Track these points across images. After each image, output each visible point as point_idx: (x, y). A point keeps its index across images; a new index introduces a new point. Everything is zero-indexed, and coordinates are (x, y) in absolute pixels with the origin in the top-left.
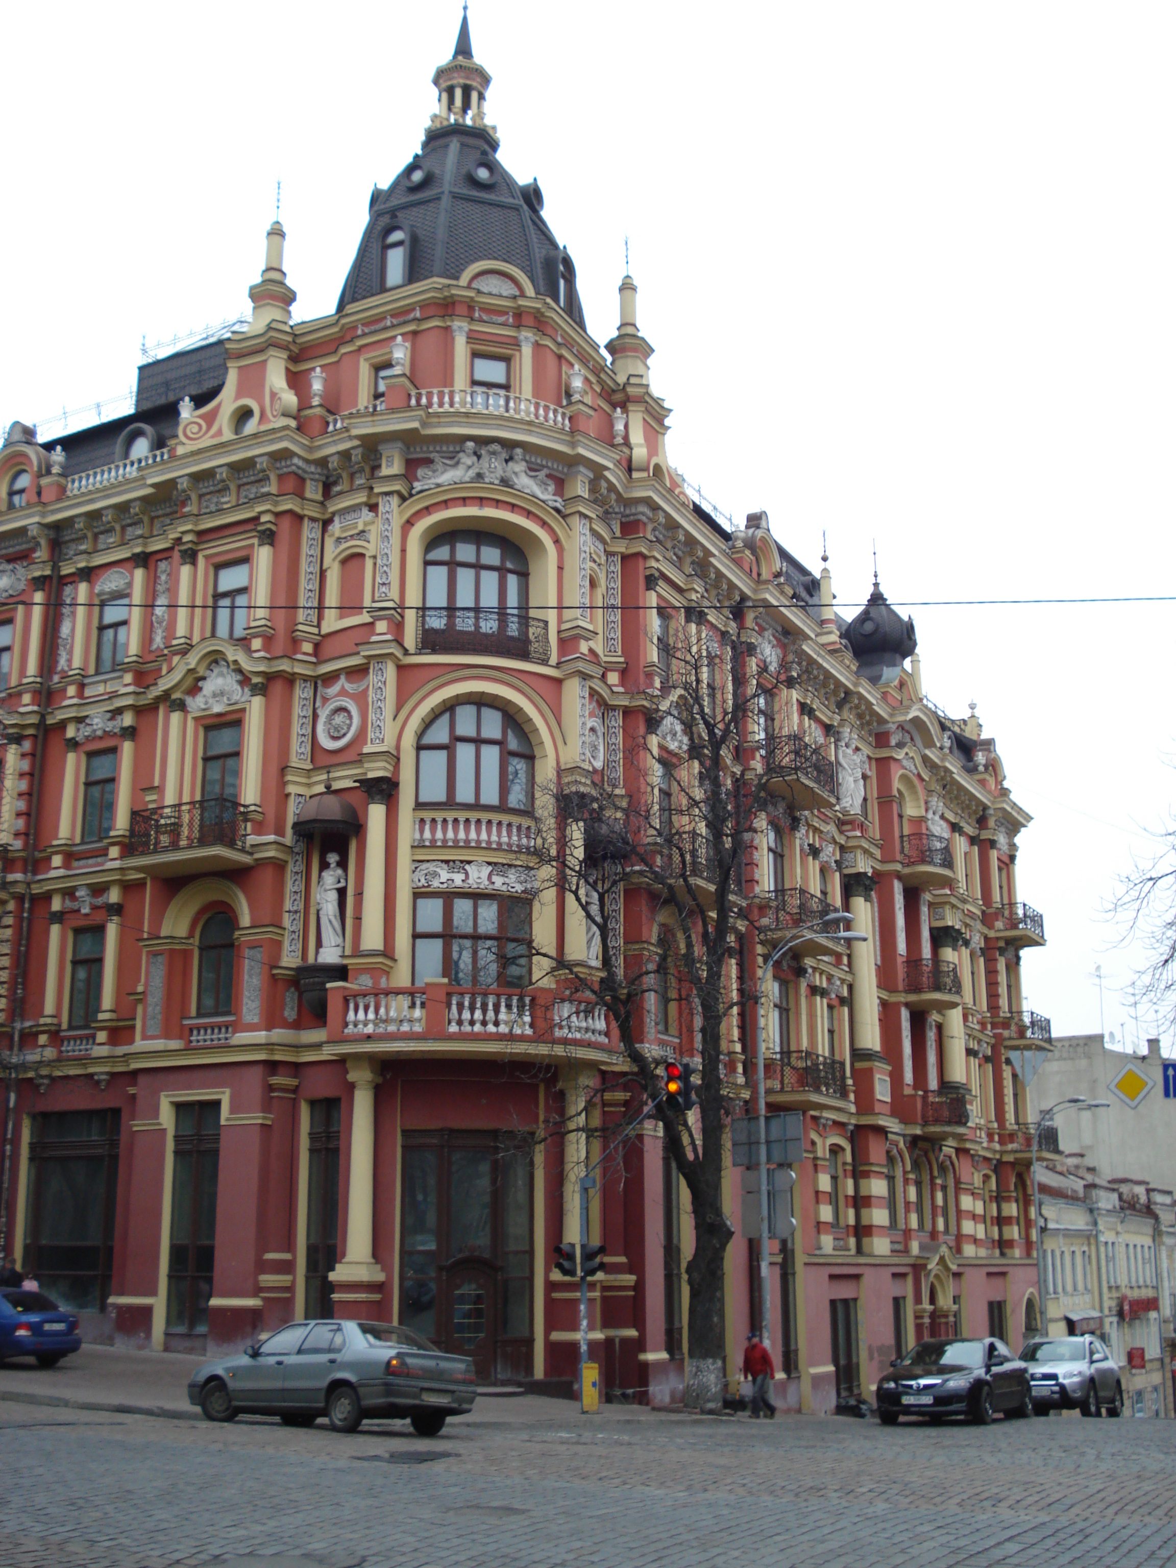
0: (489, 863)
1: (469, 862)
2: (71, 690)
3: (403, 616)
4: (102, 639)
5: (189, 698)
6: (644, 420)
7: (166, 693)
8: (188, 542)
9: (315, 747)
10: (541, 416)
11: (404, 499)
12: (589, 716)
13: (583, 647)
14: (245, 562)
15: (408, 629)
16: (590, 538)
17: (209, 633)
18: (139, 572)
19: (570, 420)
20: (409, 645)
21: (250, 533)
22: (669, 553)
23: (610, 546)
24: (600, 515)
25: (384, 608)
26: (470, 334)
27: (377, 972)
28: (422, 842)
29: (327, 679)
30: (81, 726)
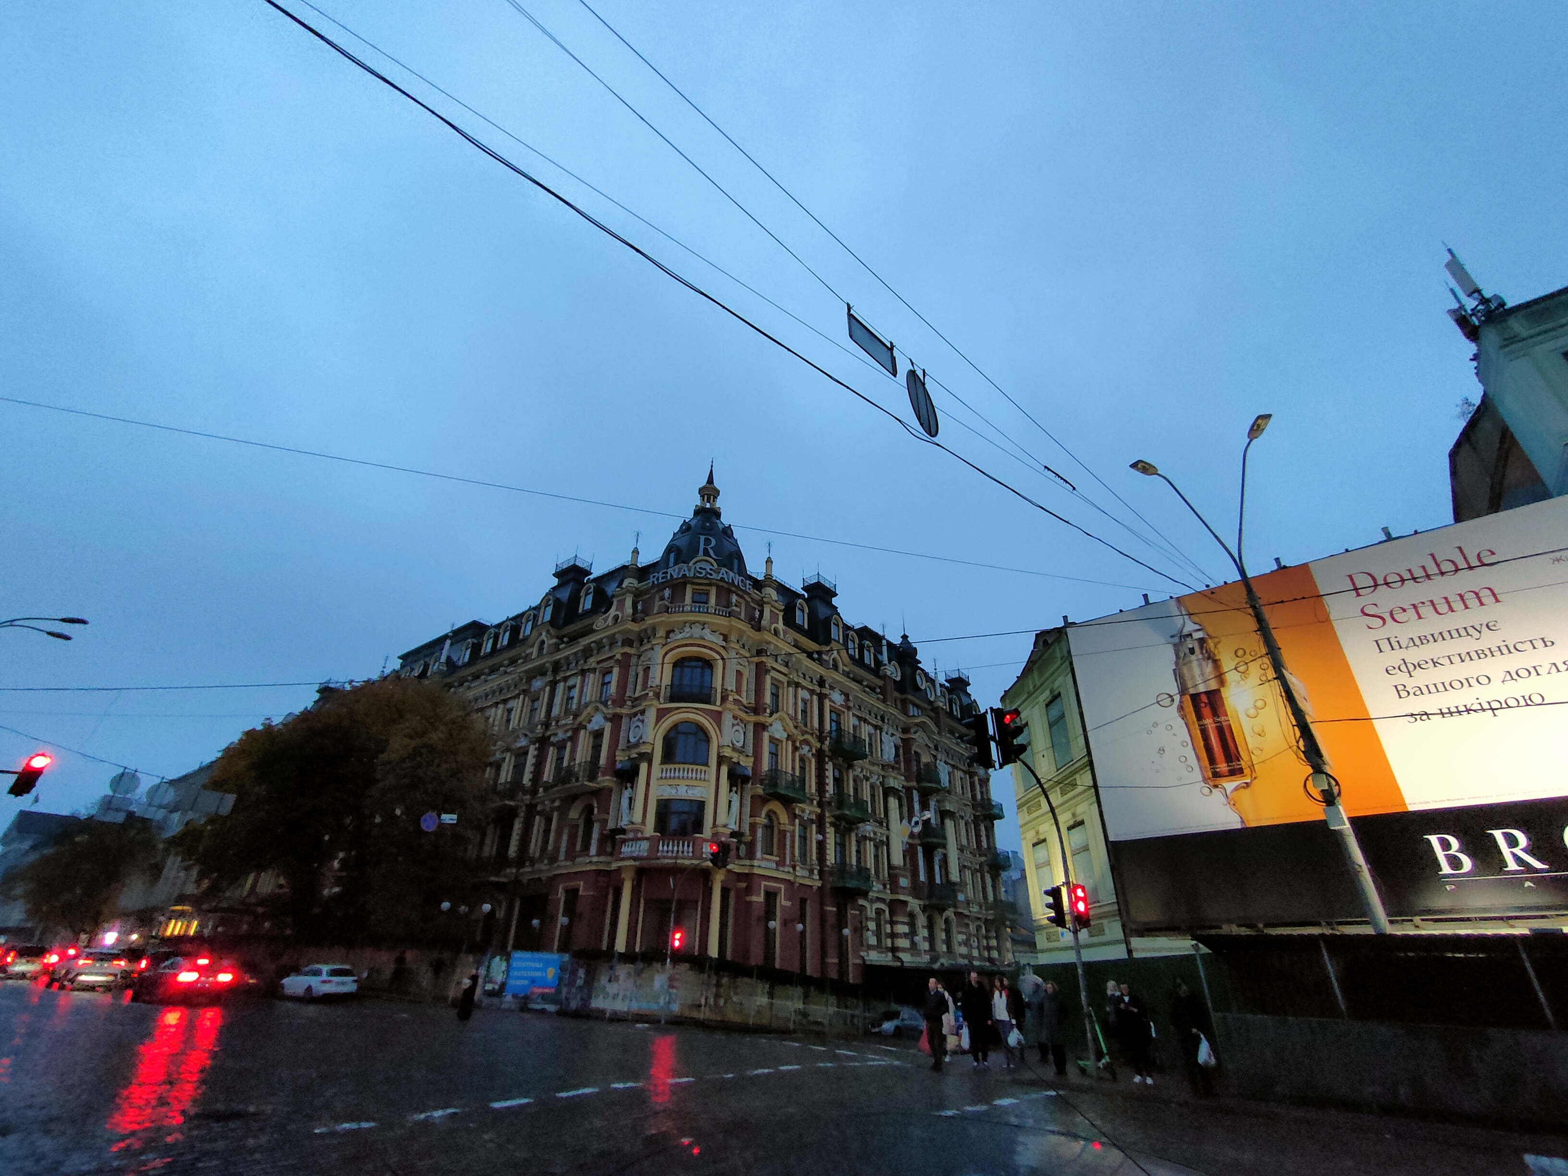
0: (686, 786)
1: (678, 785)
3: (660, 690)
4: (567, 703)
5: (588, 725)
6: (771, 611)
7: (580, 724)
8: (594, 665)
9: (629, 741)
10: (717, 612)
11: (664, 645)
12: (733, 725)
13: (731, 698)
14: (611, 672)
15: (662, 694)
16: (737, 656)
17: (598, 699)
18: (579, 677)
19: (729, 613)
20: (662, 700)
21: (613, 661)
22: (779, 660)
23: (750, 659)
24: (744, 648)
25: (651, 687)
26: (693, 583)
27: (637, 831)
28: (661, 778)
29: (635, 715)
30: (555, 737)
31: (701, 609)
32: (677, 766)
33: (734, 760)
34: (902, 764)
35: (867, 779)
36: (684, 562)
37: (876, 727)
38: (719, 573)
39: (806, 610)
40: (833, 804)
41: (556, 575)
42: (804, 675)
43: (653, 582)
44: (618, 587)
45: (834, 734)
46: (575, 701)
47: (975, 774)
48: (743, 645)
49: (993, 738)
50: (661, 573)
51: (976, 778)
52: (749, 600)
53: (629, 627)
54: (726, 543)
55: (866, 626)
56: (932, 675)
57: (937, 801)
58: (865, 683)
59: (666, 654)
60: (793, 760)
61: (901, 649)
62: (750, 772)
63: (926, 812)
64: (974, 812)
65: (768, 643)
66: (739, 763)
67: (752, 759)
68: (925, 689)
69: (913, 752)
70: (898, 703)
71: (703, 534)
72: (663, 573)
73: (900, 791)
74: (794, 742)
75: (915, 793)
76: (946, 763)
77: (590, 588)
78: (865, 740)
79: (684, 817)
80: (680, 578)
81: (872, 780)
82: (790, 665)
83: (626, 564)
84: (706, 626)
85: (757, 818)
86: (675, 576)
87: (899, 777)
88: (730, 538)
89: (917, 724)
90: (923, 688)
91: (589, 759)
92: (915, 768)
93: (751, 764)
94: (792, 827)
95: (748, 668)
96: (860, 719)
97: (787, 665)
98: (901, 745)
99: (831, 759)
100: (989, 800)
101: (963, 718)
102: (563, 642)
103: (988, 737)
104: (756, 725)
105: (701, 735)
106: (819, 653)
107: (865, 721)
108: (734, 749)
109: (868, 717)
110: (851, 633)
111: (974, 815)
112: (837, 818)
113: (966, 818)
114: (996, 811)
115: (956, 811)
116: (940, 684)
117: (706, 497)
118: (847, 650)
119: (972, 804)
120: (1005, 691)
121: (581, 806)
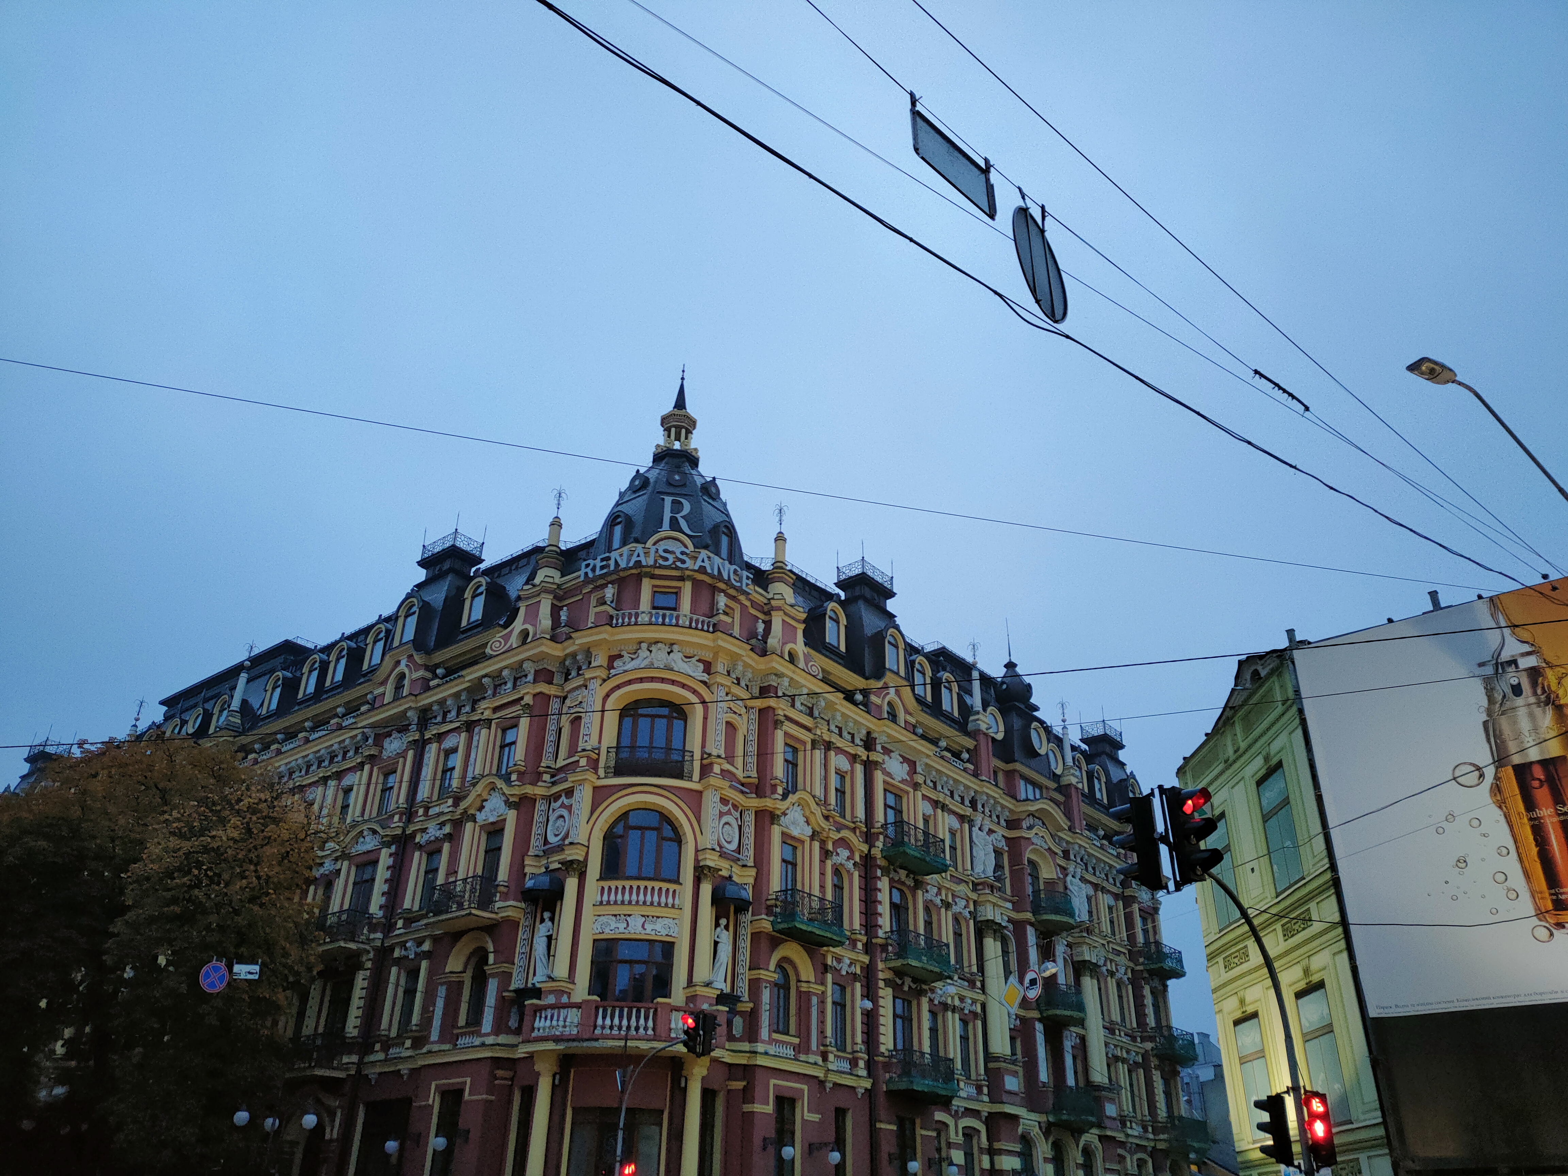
0: (643, 916)
1: (629, 915)
2: (421, 812)
3: (598, 754)
4: (443, 779)
5: (478, 813)
6: (783, 621)
7: (465, 811)
8: (487, 714)
9: (546, 842)
10: (694, 625)
11: (604, 681)
12: (721, 814)
13: (717, 769)
14: (516, 726)
15: (602, 763)
16: (729, 698)
17: (494, 771)
18: (463, 735)
19: (714, 625)
20: (601, 772)
21: (518, 707)
22: (798, 704)
23: (751, 703)
24: (738, 684)
25: (584, 750)
26: (653, 577)
27: (560, 992)
28: (601, 903)
29: (556, 797)
30: (424, 834)
31: (667, 620)
32: (627, 884)
33: (724, 873)
34: (1008, 881)
35: (948, 906)
36: (637, 541)
37: (962, 818)
38: (697, 558)
39: (843, 621)
40: (890, 948)
41: (422, 563)
42: (840, 729)
43: (586, 574)
44: (527, 583)
45: (891, 830)
46: (456, 773)
47: (1134, 899)
48: (738, 679)
49: (1164, 839)
50: (599, 558)
51: (1136, 907)
52: (748, 604)
53: (543, 649)
54: (706, 507)
55: (944, 648)
56: (1058, 730)
57: (1069, 945)
58: (943, 744)
59: (608, 695)
60: (822, 874)
61: (1004, 686)
62: (748, 894)
63: (1050, 965)
64: (1131, 965)
65: (779, 675)
66: (730, 877)
67: (753, 872)
68: (1047, 754)
69: (1026, 863)
70: (1001, 777)
71: (668, 494)
72: (602, 560)
73: (1005, 927)
74: (823, 843)
75: (1030, 932)
76: (1082, 879)
77: (481, 585)
78: (943, 841)
79: (639, 969)
80: (631, 568)
81: (956, 909)
82: (816, 713)
83: (541, 544)
84: (675, 648)
85: (762, 972)
86: (623, 565)
87: (1001, 903)
88: (714, 499)
89: (1031, 814)
90: (1042, 752)
91: (479, 872)
92: (1029, 890)
93: (751, 881)
94: (822, 988)
95: (745, 717)
96: (936, 804)
97: (811, 714)
98: (1006, 849)
99: (886, 871)
100: (1158, 944)
101: (1111, 804)
102: (436, 676)
103: (1156, 836)
104: (759, 814)
105: (667, 831)
106: (865, 692)
107: (944, 807)
108: (723, 855)
109: (948, 801)
110: (919, 659)
111: (1133, 970)
112: (899, 973)
113: (1118, 975)
114: (1169, 964)
115: (1101, 963)
116: (1071, 745)
117: (673, 430)
118: (912, 687)
119: (1129, 951)
120: (1185, 758)
121: (467, 951)
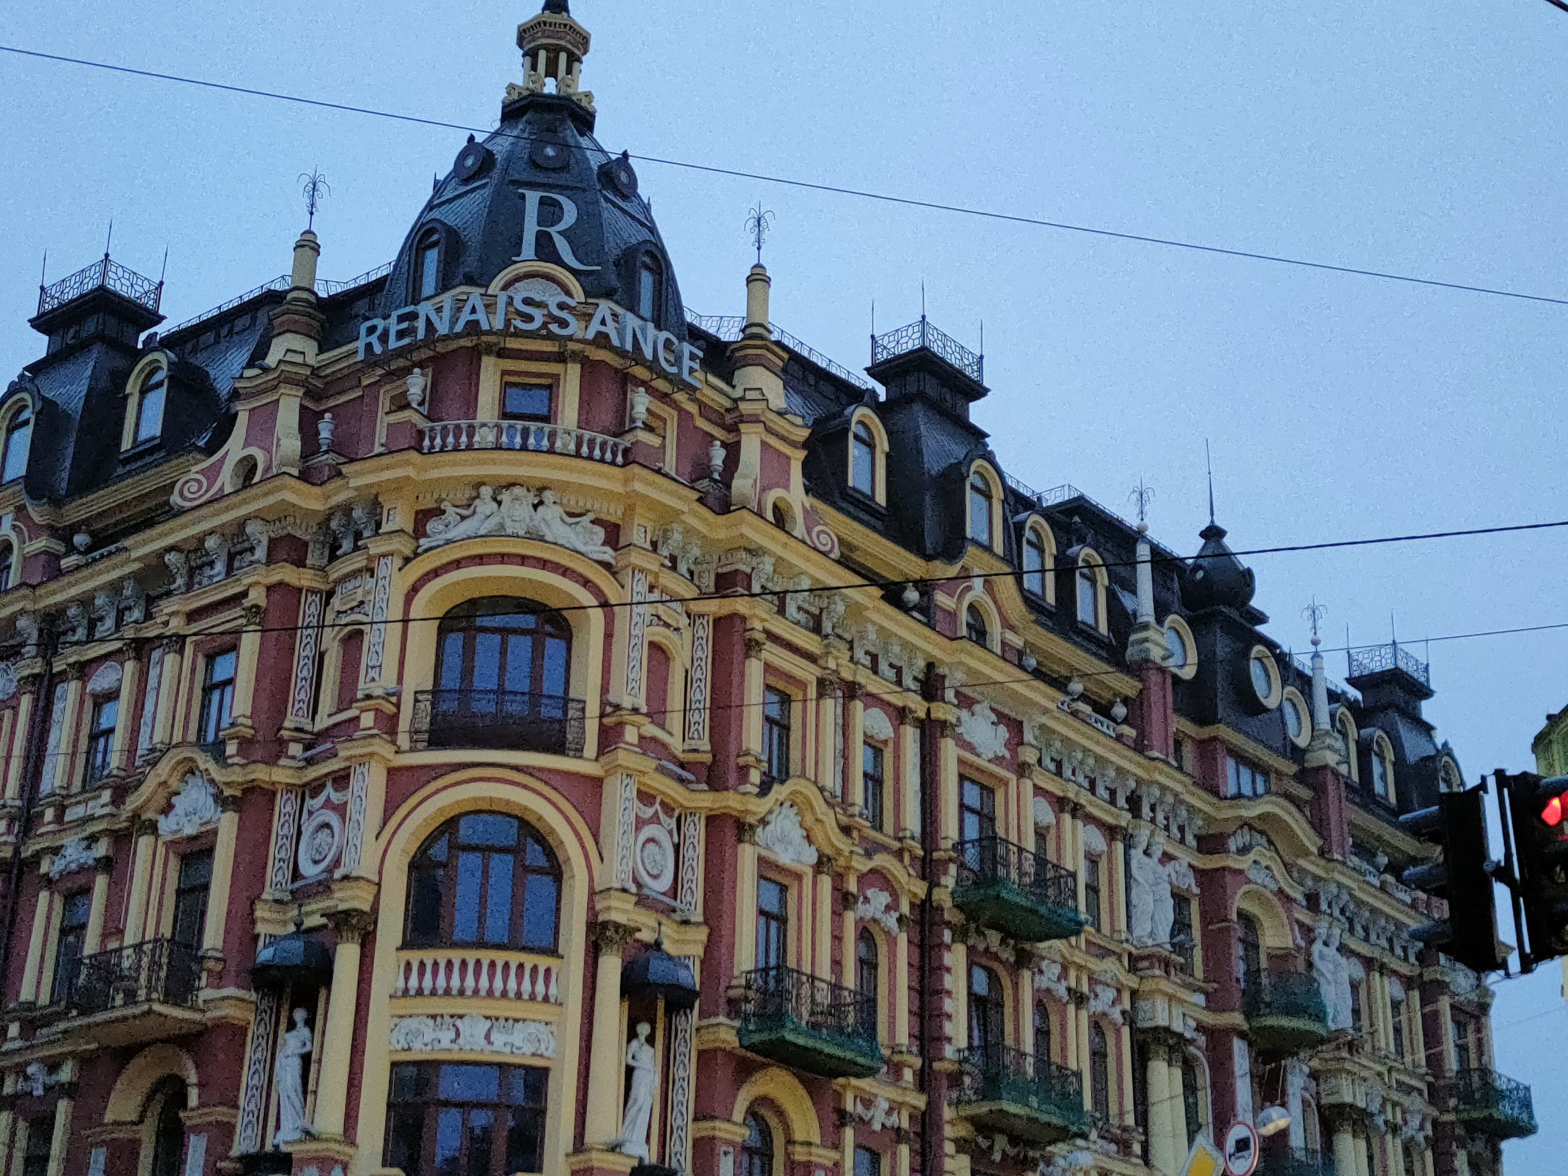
0: (487, 1018)
1: (461, 1017)
2: (49, 815)
3: (398, 706)
4: (90, 752)
5: (161, 819)
6: (764, 443)
7: (135, 816)
8: (176, 625)
9: (296, 874)
10: (585, 450)
11: (407, 560)
12: (640, 823)
13: (631, 735)
14: (234, 648)
15: (404, 724)
16: (655, 596)
17: (192, 737)
18: (130, 666)
19: (626, 451)
20: (403, 740)
21: (238, 612)
22: (791, 608)
23: (695, 607)
24: (674, 568)
25: (369, 697)
26: (502, 353)
27: (327, 1161)
28: (406, 992)
29: (315, 788)
30: (56, 858)
31: (531, 441)
32: (456, 956)
33: (646, 936)
34: (1198, 955)
35: (1080, 1000)
36: (470, 280)
37: (1111, 832)
38: (591, 316)
39: (883, 444)
40: (967, 1080)
41: (41, 323)
42: (874, 658)
43: (369, 346)
44: (250, 364)
45: (971, 854)
46: (118, 741)
47: (1441, 987)
48: (673, 559)
49: (1503, 873)
50: (395, 315)
51: (1444, 1004)
52: (693, 408)
53: (288, 496)
54: (608, 213)
55: (1081, 498)
56: (1302, 661)
57: (1314, 1075)
58: (1077, 687)
59: (415, 589)
60: (837, 938)
61: (1200, 575)
62: (693, 976)
63: (1275, 1112)
64: (1436, 1113)
65: (754, 552)
66: (658, 945)
67: (702, 934)
68: (1280, 708)
69: (1234, 917)
70: (1188, 750)
71: (532, 185)
72: (401, 319)
73: (1192, 1041)
74: (839, 878)
75: (1239, 1047)
76: (1343, 949)
77: (158, 369)
78: (1073, 875)
79: (480, 1119)
80: (458, 336)
81: (1096, 1006)
82: (827, 626)
83: (278, 287)
84: (548, 496)
85: (718, 1124)
86: (442, 329)
87: (1184, 994)
88: (625, 197)
89: (1246, 824)
90: (1271, 703)
91: (166, 931)
92: (1239, 969)
93: (699, 951)
94: (834, 1155)
95: (687, 634)
96: (1060, 804)
97: (817, 629)
98: (1196, 890)
99: (961, 934)
100: (1485, 1072)
101: (1404, 805)
102: (71, 549)
103: (1488, 868)
104: (713, 821)
105: (534, 856)
106: (925, 586)
107: (1076, 810)
108: (643, 901)
109: (1084, 798)
110: (1034, 519)
111: (1435, 1123)
112: (981, 1125)
113: (1408, 1131)
114: (1506, 1110)
115: (1374, 1107)
116: (1329, 691)
117: (542, 55)
118: (1018, 575)
119: (1430, 1085)
120: (1549, 717)
121: (146, 1083)
